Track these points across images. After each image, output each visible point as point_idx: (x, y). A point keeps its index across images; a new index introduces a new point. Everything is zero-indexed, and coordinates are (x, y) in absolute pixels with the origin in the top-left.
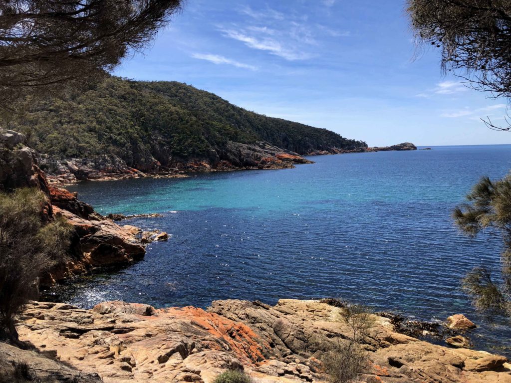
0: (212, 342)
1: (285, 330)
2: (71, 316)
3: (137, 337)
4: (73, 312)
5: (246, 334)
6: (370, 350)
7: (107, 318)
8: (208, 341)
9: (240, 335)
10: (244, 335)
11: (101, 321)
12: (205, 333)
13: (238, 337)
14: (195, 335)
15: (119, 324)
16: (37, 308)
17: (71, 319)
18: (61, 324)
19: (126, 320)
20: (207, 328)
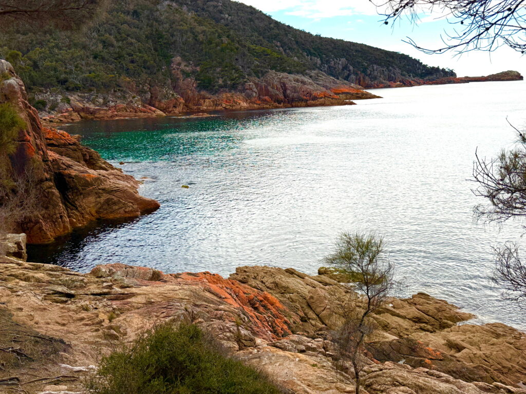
0: (226, 313)
1: (322, 302)
2: (61, 278)
3: (136, 304)
4: (64, 275)
5: (272, 305)
6: (428, 331)
7: (103, 282)
8: (223, 312)
9: (265, 307)
10: (270, 306)
11: (95, 286)
12: (219, 302)
13: (261, 309)
14: (206, 304)
15: (116, 289)
16: (22, 268)
17: (60, 282)
18: (47, 287)
19: (125, 286)
20: (224, 297)
